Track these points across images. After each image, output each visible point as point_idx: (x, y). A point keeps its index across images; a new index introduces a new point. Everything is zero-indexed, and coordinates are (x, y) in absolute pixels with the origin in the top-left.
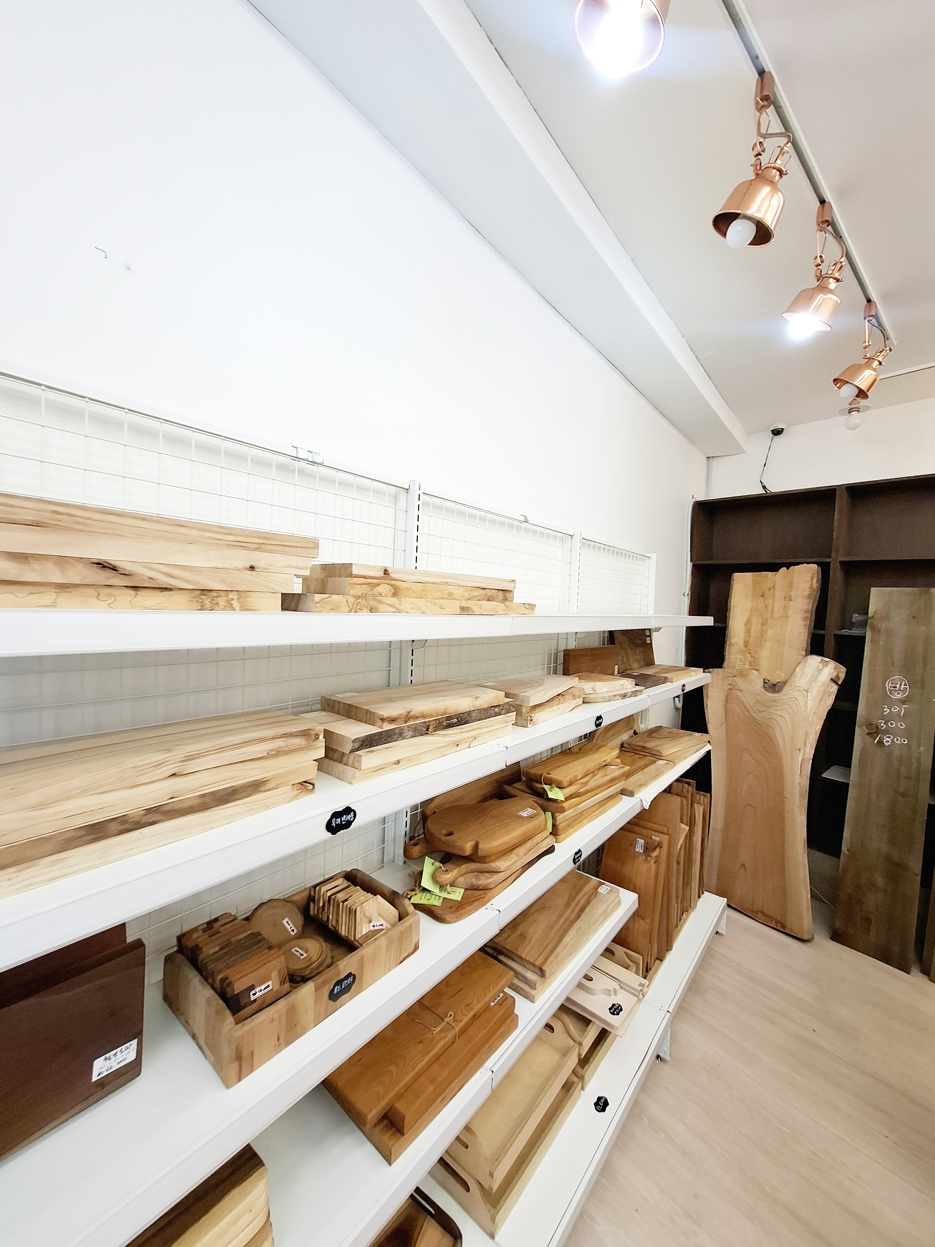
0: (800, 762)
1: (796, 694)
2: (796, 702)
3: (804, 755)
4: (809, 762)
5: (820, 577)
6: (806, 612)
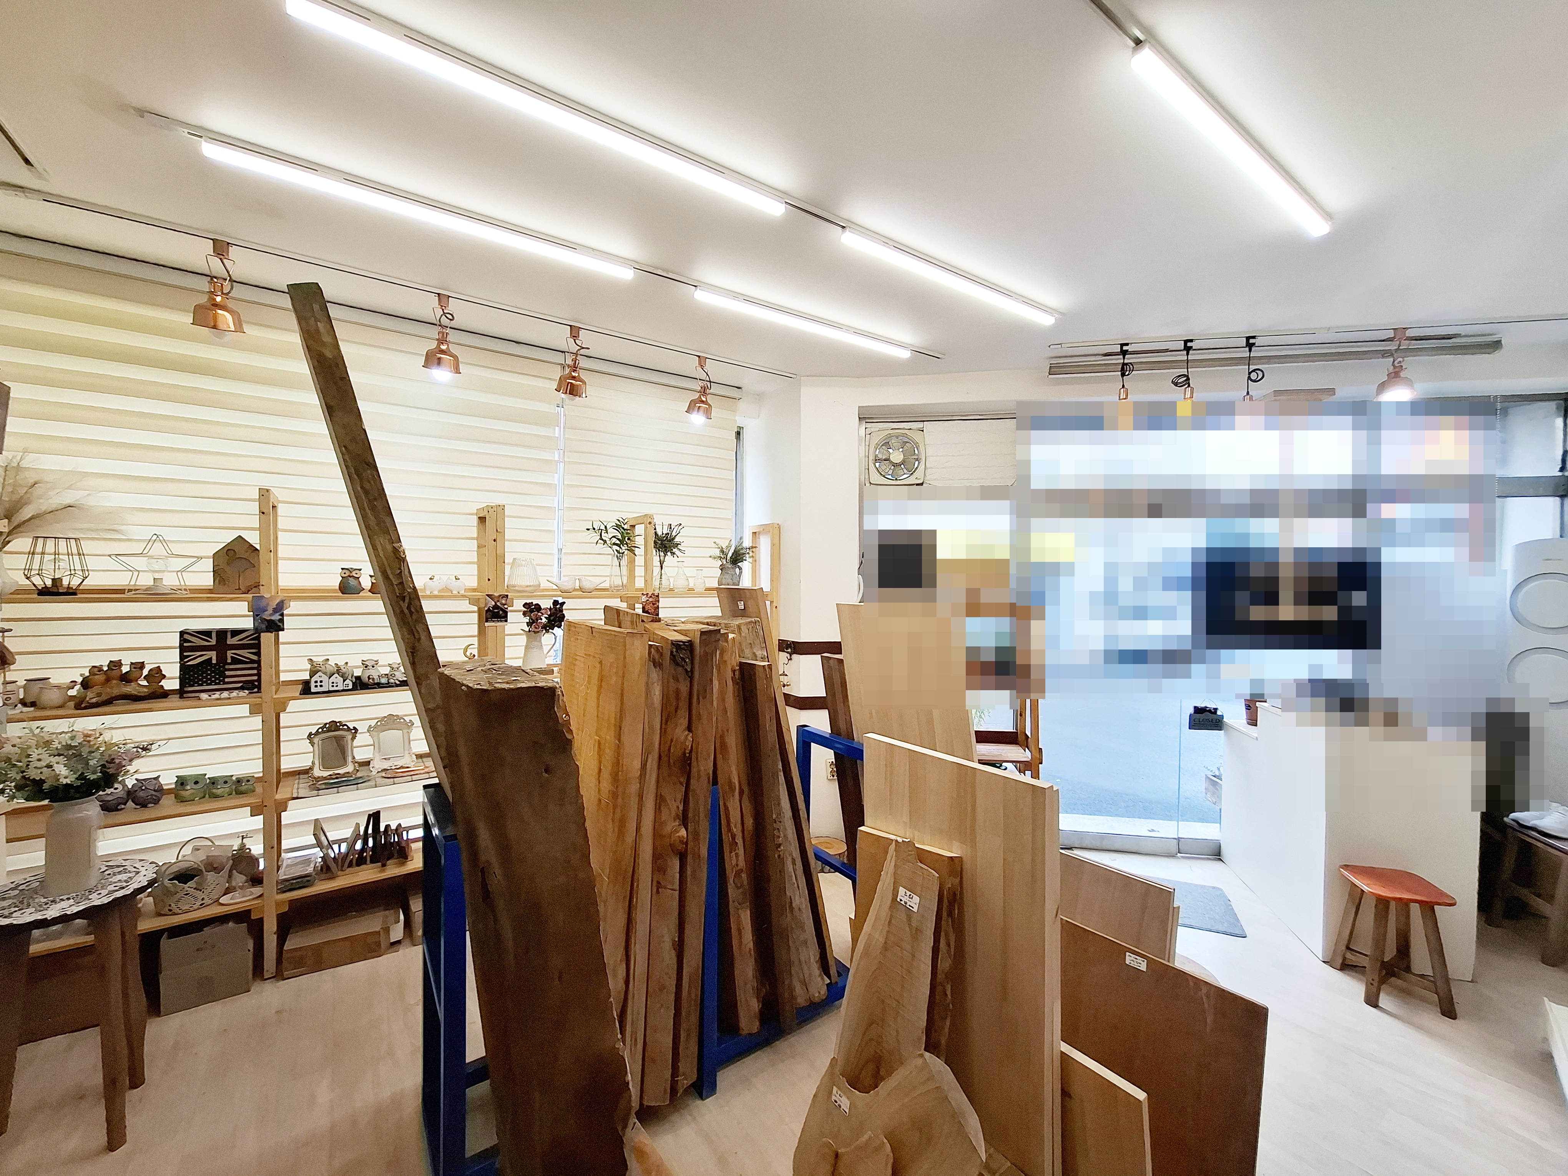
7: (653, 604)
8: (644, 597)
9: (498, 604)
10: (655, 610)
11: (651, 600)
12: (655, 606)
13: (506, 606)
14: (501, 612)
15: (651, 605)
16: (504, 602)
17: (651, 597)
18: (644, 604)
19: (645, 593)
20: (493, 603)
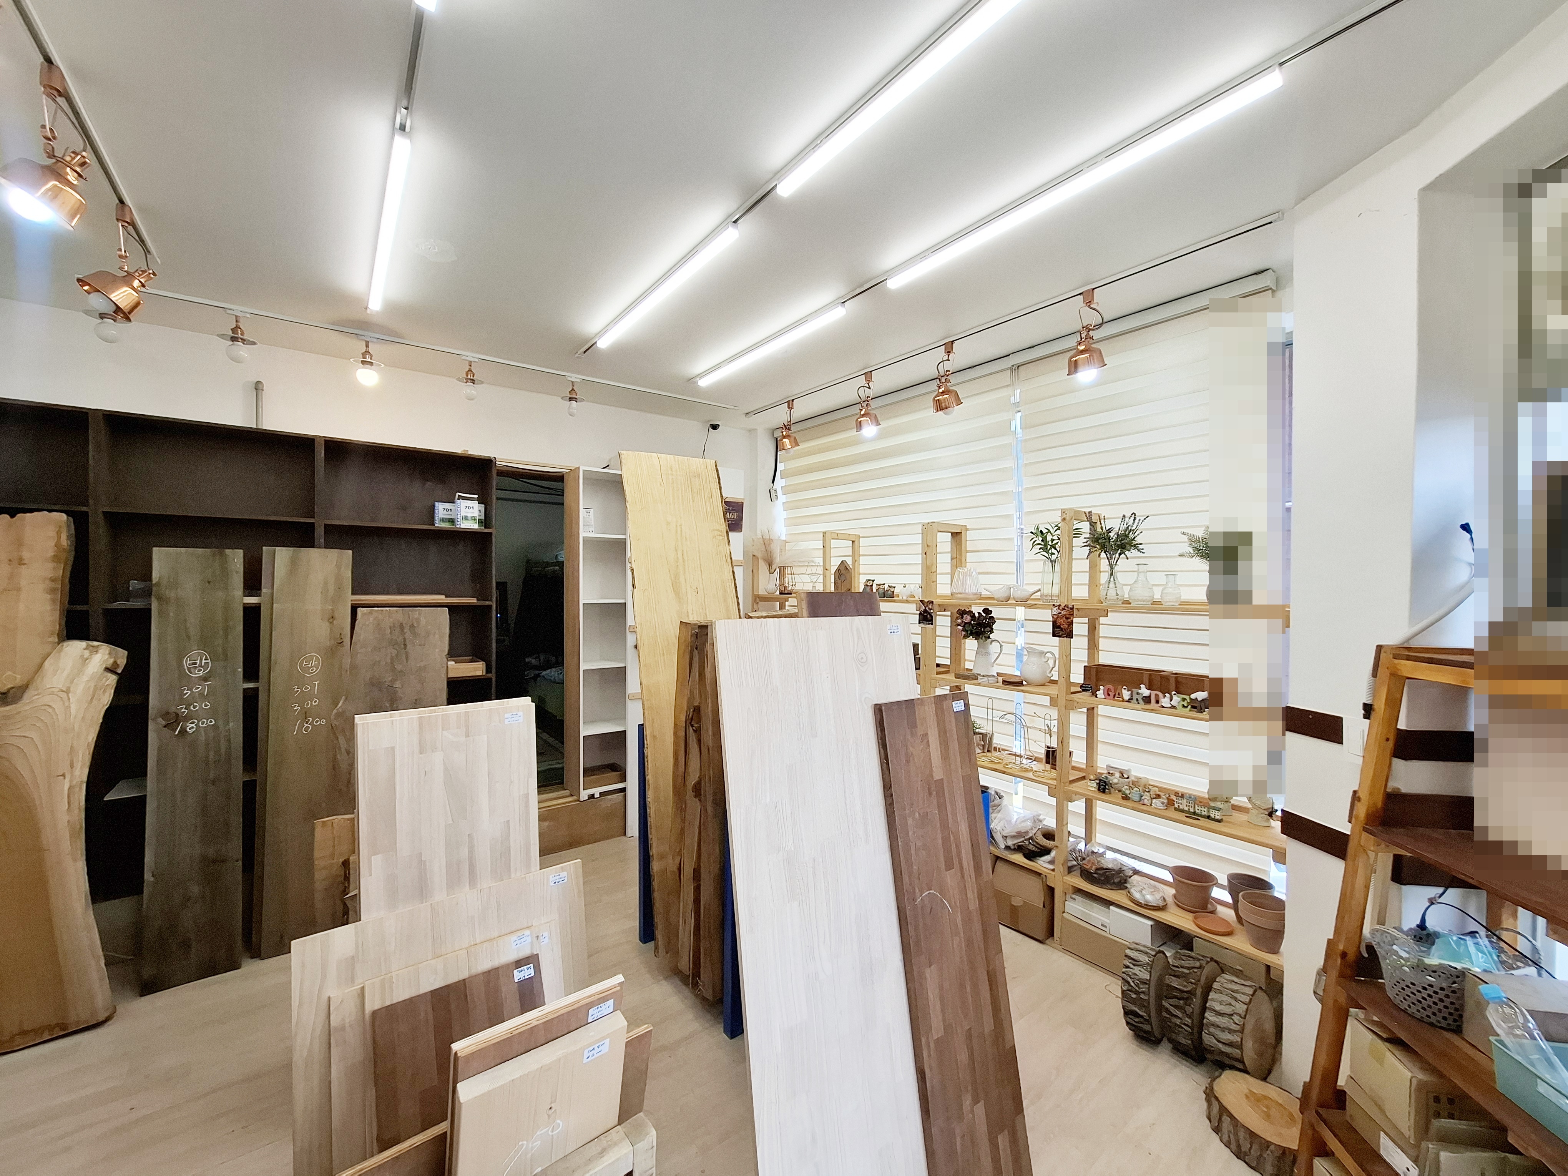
0: (66, 792)
1: (46, 700)
2: (50, 710)
3: (71, 781)
4: (81, 788)
5: (73, 532)
6: (53, 580)
7: (1067, 618)
8: (1055, 609)
9: (927, 608)
10: (1069, 625)
11: (1063, 612)
12: (1069, 620)
13: (932, 611)
14: (928, 616)
15: (1064, 619)
16: (930, 607)
17: (1064, 609)
18: (1055, 617)
19: (1056, 604)
20: (924, 608)
